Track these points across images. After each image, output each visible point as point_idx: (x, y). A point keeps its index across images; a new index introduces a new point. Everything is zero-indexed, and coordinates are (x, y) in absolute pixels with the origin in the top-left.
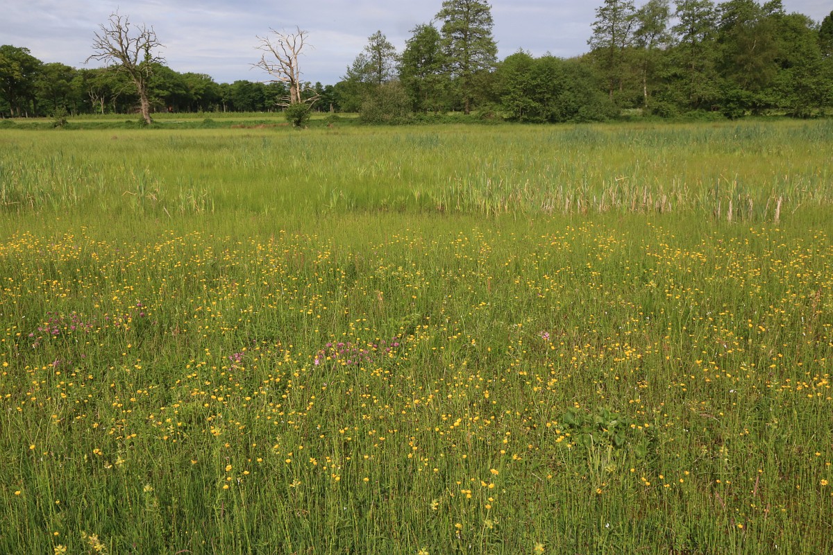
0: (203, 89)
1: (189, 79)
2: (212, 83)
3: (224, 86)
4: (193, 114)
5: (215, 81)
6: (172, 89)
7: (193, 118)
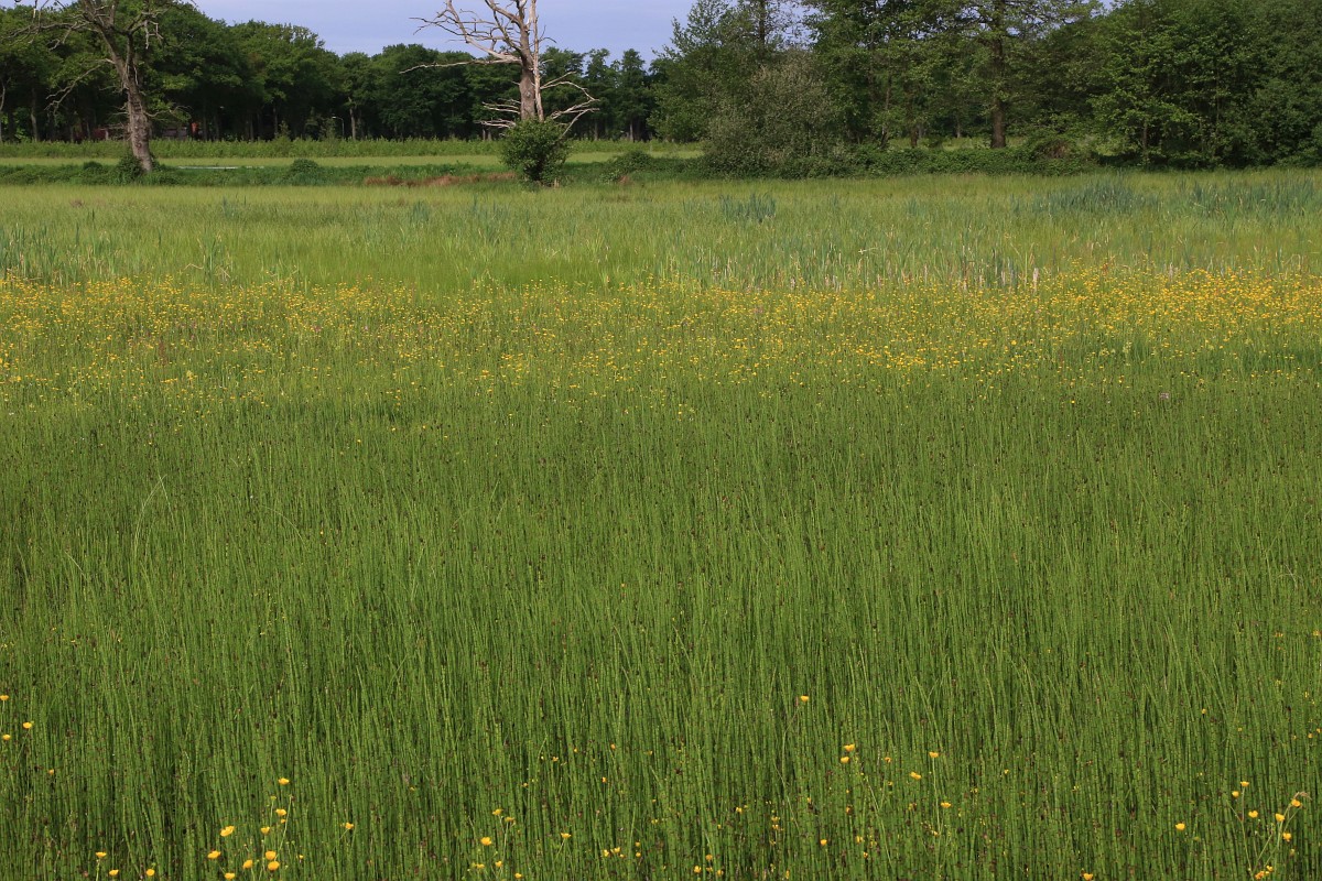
0: (289, 69)
1: (253, 40)
2: (319, 53)
3: (355, 61)
4: (260, 145)
5: (327, 48)
6: (202, 69)
7: (261, 155)
